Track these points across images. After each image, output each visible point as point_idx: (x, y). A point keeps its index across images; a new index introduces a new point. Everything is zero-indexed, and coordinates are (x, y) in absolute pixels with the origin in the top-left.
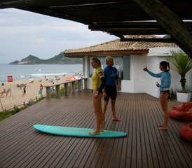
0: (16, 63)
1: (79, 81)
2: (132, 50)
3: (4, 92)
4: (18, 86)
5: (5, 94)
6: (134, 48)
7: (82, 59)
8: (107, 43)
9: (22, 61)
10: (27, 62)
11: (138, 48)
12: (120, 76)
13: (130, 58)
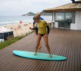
0: (24, 15)
1: (50, 24)
2: (77, 8)
3: (19, 28)
4: (25, 25)
5: (19, 29)
6: (78, 8)
7: (52, 13)
8: (64, 5)
9: (27, 14)
10: (28, 15)
11: (80, 8)
12: (70, 21)
13: (75, 13)
